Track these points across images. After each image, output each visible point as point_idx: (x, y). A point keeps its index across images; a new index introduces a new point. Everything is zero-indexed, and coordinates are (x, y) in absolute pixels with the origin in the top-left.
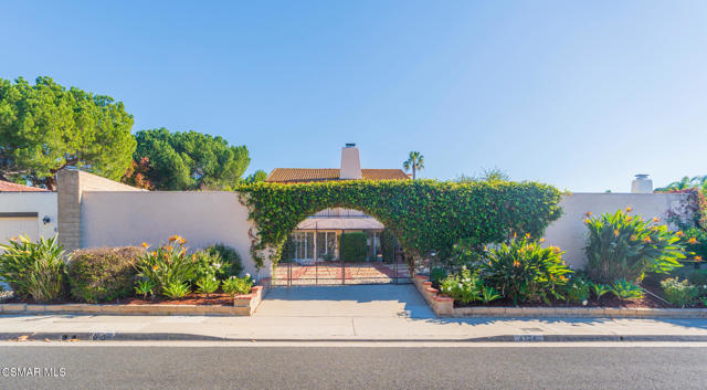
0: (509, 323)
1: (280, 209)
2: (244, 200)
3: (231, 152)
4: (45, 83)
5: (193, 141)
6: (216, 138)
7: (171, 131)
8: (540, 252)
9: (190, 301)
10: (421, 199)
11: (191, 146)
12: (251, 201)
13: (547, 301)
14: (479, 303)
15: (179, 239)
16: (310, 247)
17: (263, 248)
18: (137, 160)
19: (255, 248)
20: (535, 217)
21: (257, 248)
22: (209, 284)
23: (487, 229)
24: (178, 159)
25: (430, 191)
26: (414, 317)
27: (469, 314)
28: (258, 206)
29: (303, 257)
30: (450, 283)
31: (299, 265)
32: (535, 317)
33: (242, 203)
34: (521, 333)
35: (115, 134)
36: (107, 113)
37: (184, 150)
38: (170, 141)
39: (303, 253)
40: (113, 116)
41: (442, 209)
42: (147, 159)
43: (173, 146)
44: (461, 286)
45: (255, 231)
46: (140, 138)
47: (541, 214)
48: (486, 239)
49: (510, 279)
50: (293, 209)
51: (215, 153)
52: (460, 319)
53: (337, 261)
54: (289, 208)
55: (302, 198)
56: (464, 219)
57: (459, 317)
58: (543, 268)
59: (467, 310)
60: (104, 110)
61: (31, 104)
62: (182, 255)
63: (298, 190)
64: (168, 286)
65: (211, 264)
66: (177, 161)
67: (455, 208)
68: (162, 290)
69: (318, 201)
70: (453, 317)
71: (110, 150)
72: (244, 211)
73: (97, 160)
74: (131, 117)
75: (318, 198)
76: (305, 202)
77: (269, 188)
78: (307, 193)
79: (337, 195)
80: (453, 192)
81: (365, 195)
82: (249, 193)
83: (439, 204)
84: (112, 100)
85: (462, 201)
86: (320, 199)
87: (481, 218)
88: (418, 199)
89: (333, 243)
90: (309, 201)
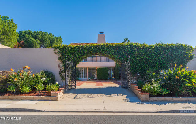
0: (175, 104)
1: (72, 56)
2: (56, 52)
3: (55, 39)
5: (41, 35)
6: (50, 34)
7: (32, 31)
8: (187, 73)
9: (31, 94)
10: (133, 51)
11: (40, 37)
12: (59, 52)
13: (191, 94)
14: (160, 95)
15: (27, 67)
16: (85, 73)
17: (65, 72)
18: (19, 42)
19: (61, 72)
20: (182, 59)
21: (62, 72)
22: (40, 87)
23: (161, 64)
24: (35, 41)
25: (136, 47)
26: (131, 101)
27: (156, 100)
28: (63, 54)
29: (83, 78)
30: (146, 87)
31: (81, 81)
32: (186, 102)
33: (56, 53)
34: (183, 109)
35: (10, 31)
36: (6, 23)
37: (37, 38)
38: (32, 35)
39: (83, 76)
40: (9, 24)
41: (142, 55)
42: (23, 41)
43: (33, 37)
44: (152, 87)
45: (61, 65)
46: (20, 34)
47: (185, 57)
48: (161, 68)
49: (174, 84)
51: (49, 39)
52: (152, 102)
53: (96, 79)
54: (76, 55)
55: (81, 51)
56: (151, 59)
57: (151, 101)
58: (190, 80)
59: (155, 98)
60: (5, 22)
62: (28, 74)
63: (79, 47)
64: (22, 88)
65: (41, 78)
66: (34, 42)
67: (147, 55)
68: (20, 90)
69: (88, 52)
70: (149, 102)
71: (8, 37)
72: (57, 57)
73: (3, 41)
74: (16, 25)
75: (88, 51)
76: (82, 53)
77: (67, 47)
78: (83, 49)
79: (96, 50)
80: (146, 48)
81: (108, 49)
82: (58, 49)
83: (140, 53)
84: (8, 18)
85: (150, 52)
86: (89, 51)
87: (159, 59)
88: (131, 51)
89: (95, 72)
90: (84, 52)
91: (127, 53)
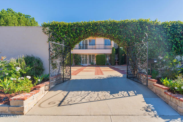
1: (64, 35)
2: (46, 31)
4: (10, 10)
12: (49, 31)
16: (86, 60)
17: (57, 58)
21: (53, 58)
25: (147, 25)
29: (84, 63)
31: (82, 66)
33: (45, 33)
39: (84, 62)
40: (31, 21)
41: (155, 35)
45: (52, 49)
50: (72, 35)
53: (95, 65)
54: (70, 35)
55: (76, 29)
60: (28, 19)
61: (3, 15)
63: (74, 25)
67: (161, 34)
69: (86, 31)
72: (46, 37)
74: (37, 22)
75: (85, 29)
76: (78, 32)
77: (59, 24)
78: (80, 26)
79: (96, 28)
80: (160, 26)
81: (111, 27)
82: (48, 27)
83: (153, 33)
84: (30, 16)
85: (165, 31)
86: (87, 29)
87: (175, 41)
88: (141, 30)
89: (94, 58)
90: (81, 31)
91: (135, 33)
